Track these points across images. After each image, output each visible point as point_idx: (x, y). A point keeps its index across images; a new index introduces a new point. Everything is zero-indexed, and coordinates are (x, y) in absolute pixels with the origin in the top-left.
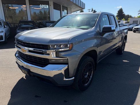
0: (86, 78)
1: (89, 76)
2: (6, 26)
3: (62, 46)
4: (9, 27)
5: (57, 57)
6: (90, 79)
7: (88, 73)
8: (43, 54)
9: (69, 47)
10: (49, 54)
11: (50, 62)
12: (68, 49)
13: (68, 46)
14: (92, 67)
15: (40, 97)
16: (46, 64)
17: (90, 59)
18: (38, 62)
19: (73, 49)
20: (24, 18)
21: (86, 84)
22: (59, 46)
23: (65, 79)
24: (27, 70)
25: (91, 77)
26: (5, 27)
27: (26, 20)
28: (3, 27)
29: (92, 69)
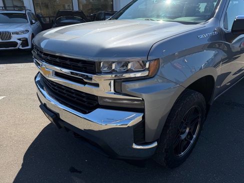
0: (183, 140)
1: (190, 134)
2: (34, 21)
3: (129, 67)
4: (41, 23)
5: (116, 92)
6: (192, 142)
7: (187, 130)
8: (85, 83)
9: (148, 69)
10: (97, 85)
11: (100, 103)
12: (146, 73)
13: (147, 66)
14: (200, 115)
15: (80, 172)
16: (91, 106)
17: (198, 97)
18: (75, 99)
19: (158, 74)
20: (67, 7)
21: (182, 153)
22: (123, 66)
23: (135, 146)
24: (53, 114)
25: (194, 136)
26: (32, 23)
27: (70, 9)
28: (28, 22)
29: (200, 120)
